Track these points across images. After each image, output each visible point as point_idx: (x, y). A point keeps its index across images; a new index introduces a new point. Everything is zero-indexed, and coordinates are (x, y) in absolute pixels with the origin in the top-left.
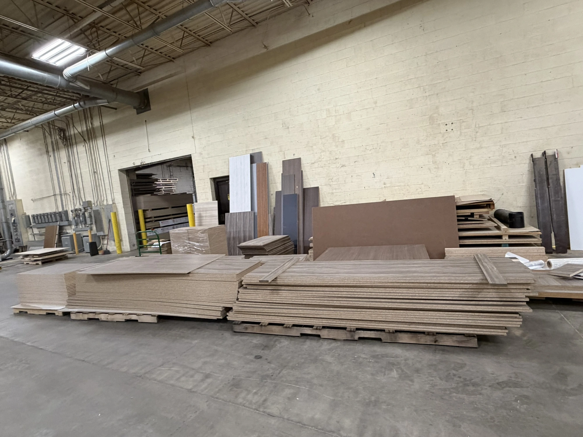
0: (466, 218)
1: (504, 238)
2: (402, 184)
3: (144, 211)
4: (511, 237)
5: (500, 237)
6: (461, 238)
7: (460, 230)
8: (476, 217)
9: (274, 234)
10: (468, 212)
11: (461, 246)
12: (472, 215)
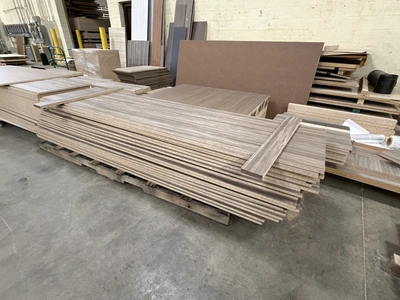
0: (329, 73)
1: (359, 102)
2: (287, 28)
3: (81, 32)
4: (367, 102)
5: (355, 100)
6: (312, 95)
7: (315, 86)
8: (340, 73)
9: (149, 65)
10: (332, 66)
11: (310, 103)
12: (336, 70)
